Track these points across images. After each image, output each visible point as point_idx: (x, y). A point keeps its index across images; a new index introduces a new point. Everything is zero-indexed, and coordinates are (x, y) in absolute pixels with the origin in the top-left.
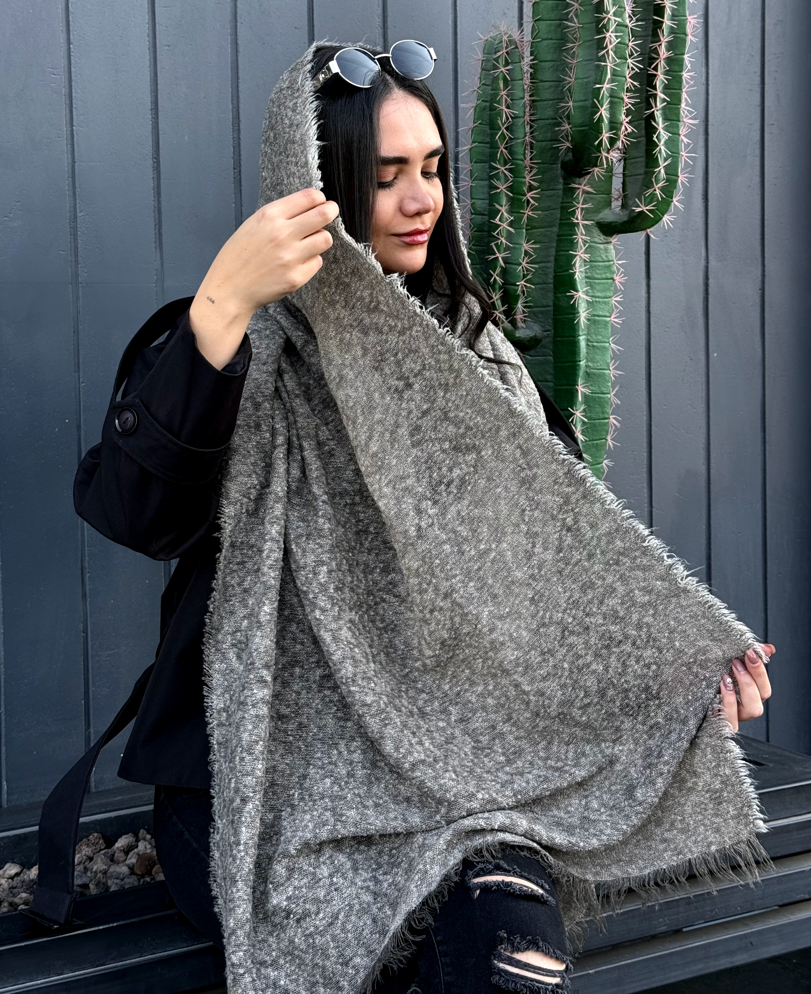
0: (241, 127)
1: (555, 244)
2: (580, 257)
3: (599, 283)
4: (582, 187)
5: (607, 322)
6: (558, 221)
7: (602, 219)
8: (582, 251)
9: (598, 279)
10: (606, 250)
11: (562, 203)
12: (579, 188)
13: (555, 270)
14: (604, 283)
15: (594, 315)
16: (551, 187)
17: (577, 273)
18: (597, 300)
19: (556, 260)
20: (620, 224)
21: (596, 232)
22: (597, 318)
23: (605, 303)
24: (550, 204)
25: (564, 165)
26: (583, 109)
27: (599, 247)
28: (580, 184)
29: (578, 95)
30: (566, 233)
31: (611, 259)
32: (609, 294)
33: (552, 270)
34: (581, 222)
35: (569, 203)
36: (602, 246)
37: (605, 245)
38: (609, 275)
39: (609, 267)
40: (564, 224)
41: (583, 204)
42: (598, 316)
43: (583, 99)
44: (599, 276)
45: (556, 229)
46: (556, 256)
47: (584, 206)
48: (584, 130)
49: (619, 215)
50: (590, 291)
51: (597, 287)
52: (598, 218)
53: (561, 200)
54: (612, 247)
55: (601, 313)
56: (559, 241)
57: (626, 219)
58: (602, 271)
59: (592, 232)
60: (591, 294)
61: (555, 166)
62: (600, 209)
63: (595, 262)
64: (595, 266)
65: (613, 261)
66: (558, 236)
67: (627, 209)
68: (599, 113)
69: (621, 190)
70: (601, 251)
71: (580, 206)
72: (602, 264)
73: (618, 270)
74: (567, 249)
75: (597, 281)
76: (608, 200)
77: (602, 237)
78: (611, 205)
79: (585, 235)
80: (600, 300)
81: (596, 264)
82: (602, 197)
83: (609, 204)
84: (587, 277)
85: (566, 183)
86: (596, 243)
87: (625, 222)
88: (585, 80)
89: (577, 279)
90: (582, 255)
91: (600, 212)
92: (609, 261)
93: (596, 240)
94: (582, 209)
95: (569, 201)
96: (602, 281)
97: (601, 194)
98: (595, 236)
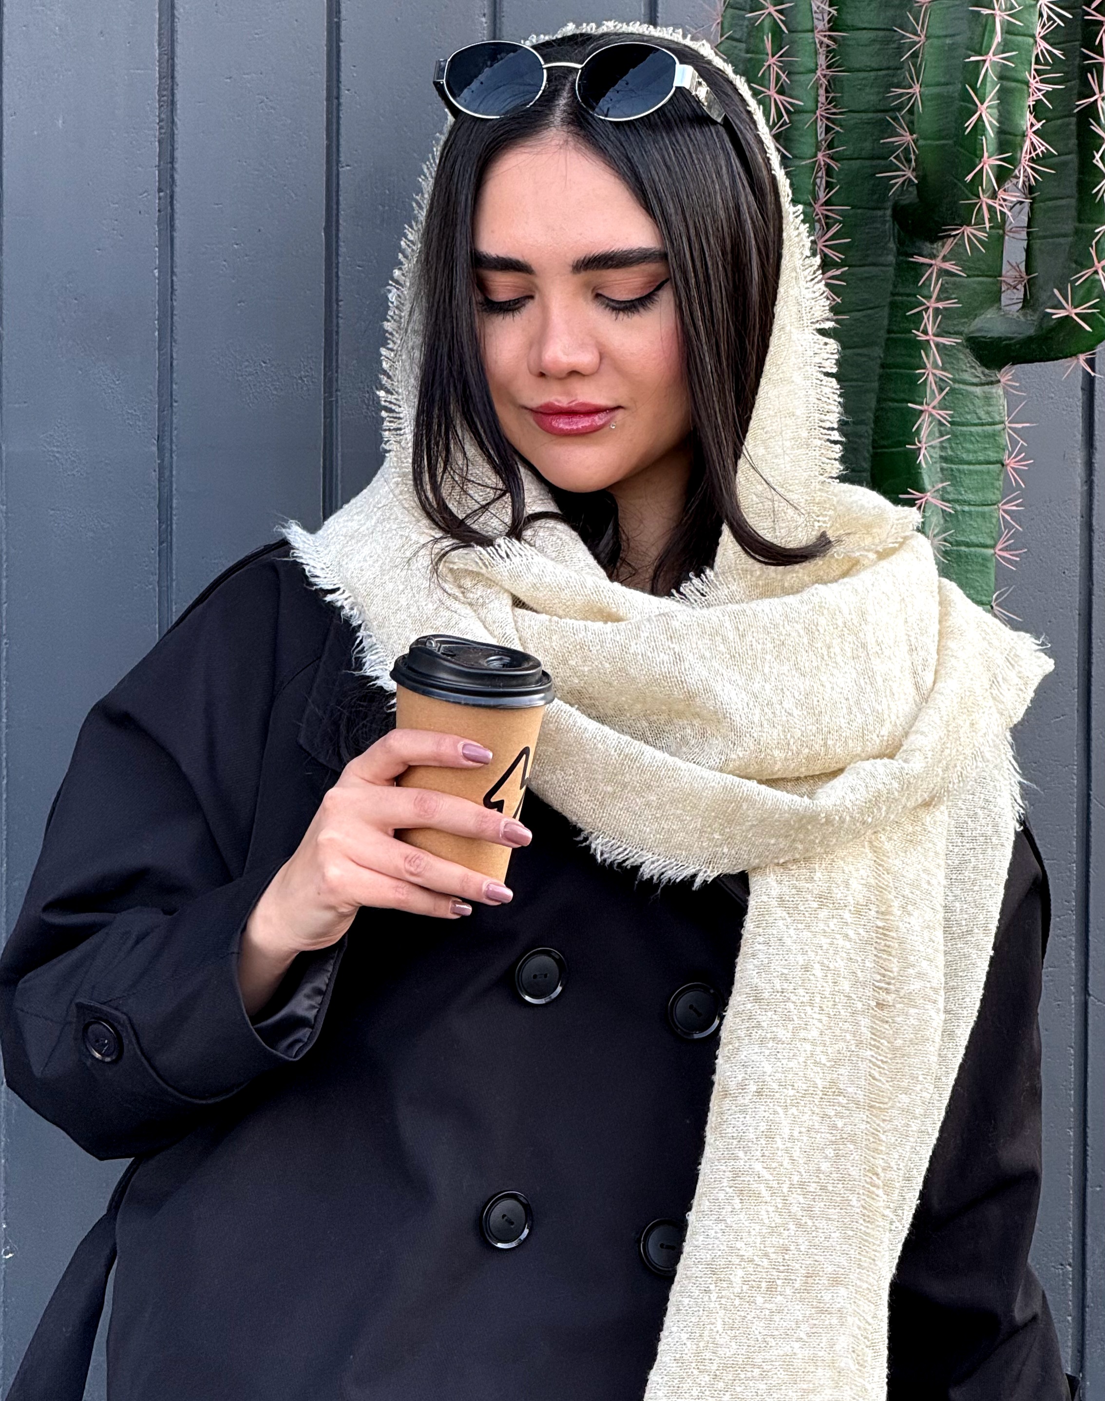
0: (178, 96)
1: (876, 385)
2: (931, 415)
3: (971, 472)
4: (938, 263)
5: (985, 559)
6: (883, 334)
7: (979, 330)
8: (935, 403)
9: (969, 463)
10: (988, 399)
11: (893, 294)
12: (931, 265)
13: (874, 441)
14: (982, 472)
15: (958, 543)
16: (870, 259)
17: (923, 451)
18: (966, 508)
19: (877, 420)
20: (1018, 342)
21: (967, 359)
22: (963, 548)
23: (983, 515)
24: (866, 296)
25: (900, 213)
26: (944, 101)
27: (971, 393)
28: (933, 256)
29: (931, 69)
30: (899, 360)
31: (998, 418)
32: (991, 497)
33: (868, 441)
34: (933, 339)
35: (908, 295)
36: (978, 390)
37: (986, 388)
38: (993, 455)
39: (994, 435)
40: (895, 341)
41: (938, 300)
42: (968, 545)
43: (943, 80)
44: (971, 457)
45: (878, 352)
46: (877, 410)
47: (940, 305)
48: (944, 145)
49: (1018, 322)
50: (950, 489)
51: (967, 481)
52: (972, 328)
53: (891, 288)
54: (1001, 392)
55: (973, 538)
56: (884, 379)
57: (1031, 332)
58: (976, 446)
59: (958, 359)
60: (950, 497)
61: (880, 213)
62: (975, 309)
63: (963, 424)
64: (963, 434)
65: (1003, 422)
66: (883, 366)
67: (1034, 311)
68: (978, 113)
69: (1023, 267)
70: (977, 401)
71: (932, 304)
72: (979, 429)
73: (1014, 443)
74: (902, 396)
75: (966, 467)
76: (995, 288)
77: (980, 370)
78: (999, 300)
79: (944, 369)
80: (973, 508)
81: (964, 429)
82: (980, 283)
83: (995, 298)
84: (944, 459)
85: (904, 252)
86: (965, 382)
87: (1030, 339)
88: (948, 41)
89: (923, 464)
90: (934, 412)
91: (976, 316)
92: (993, 424)
93: (966, 376)
94: (937, 311)
95: (908, 291)
96: (978, 467)
97: (978, 276)
98: (964, 367)
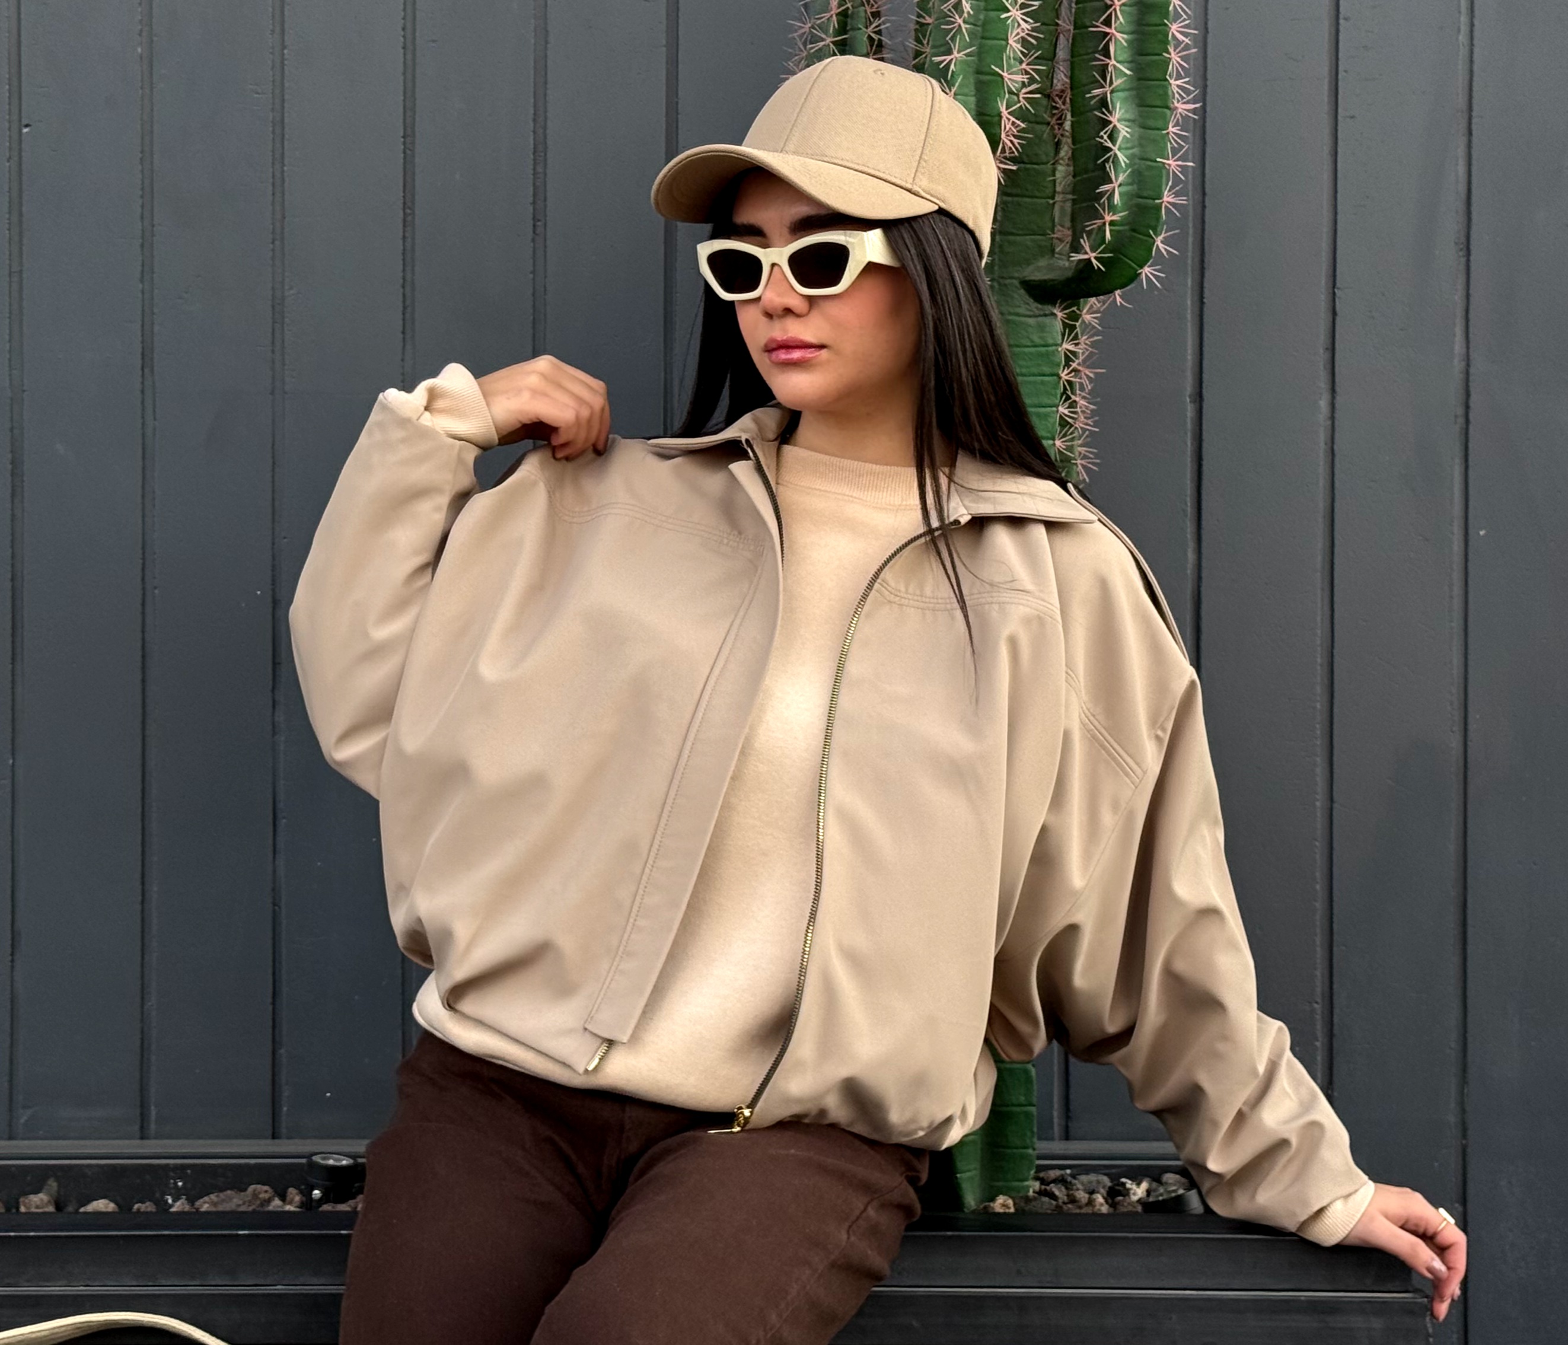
7: (1032, 275)
10: (1042, 328)
14: (1035, 382)
21: (1022, 297)
23: (1038, 415)
31: (1051, 341)
36: (1032, 321)
37: (1040, 319)
38: (1046, 369)
39: (1047, 355)
44: (1024, 371)
52: (1026, 274)
59: (1014, 297)
62: (1028, 259)
63: (1018, 346)
70: (1030, 329)
72: (1032, 350)
76: (1046, 243)
77: (1034, 305)
78: (1052, 252)
81: (1018, 350)
82: (1032, 240)
83: (1049, 250)
86: (1018, 315)
91: (1028, 265)
93: (1021, 311)
96: (1032, 379)
97: (1031, 235)
98: (1018, 304)
